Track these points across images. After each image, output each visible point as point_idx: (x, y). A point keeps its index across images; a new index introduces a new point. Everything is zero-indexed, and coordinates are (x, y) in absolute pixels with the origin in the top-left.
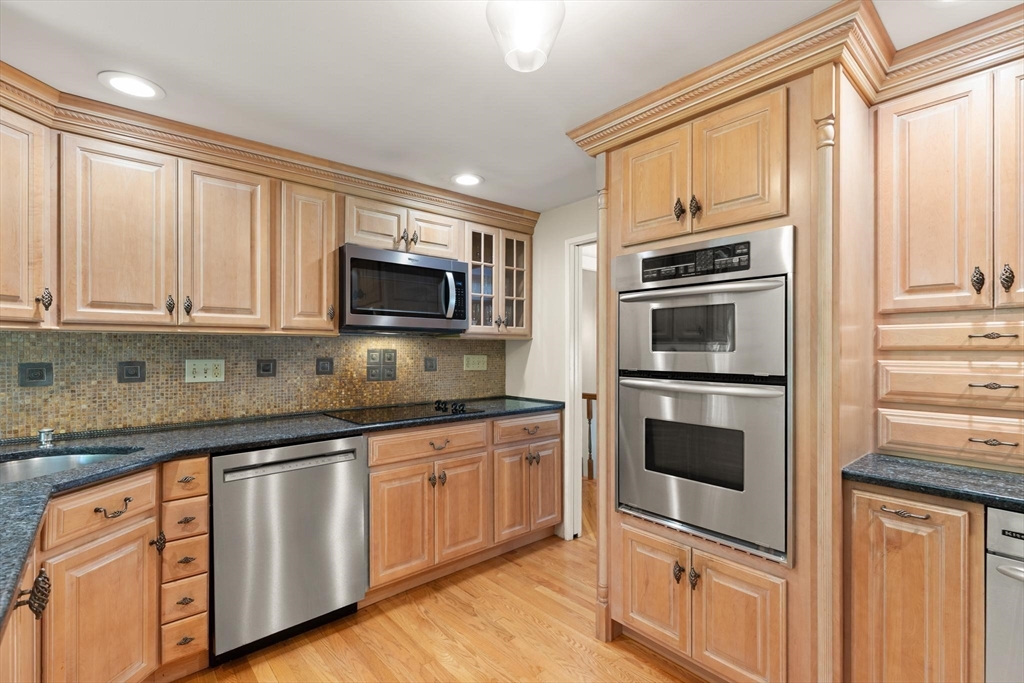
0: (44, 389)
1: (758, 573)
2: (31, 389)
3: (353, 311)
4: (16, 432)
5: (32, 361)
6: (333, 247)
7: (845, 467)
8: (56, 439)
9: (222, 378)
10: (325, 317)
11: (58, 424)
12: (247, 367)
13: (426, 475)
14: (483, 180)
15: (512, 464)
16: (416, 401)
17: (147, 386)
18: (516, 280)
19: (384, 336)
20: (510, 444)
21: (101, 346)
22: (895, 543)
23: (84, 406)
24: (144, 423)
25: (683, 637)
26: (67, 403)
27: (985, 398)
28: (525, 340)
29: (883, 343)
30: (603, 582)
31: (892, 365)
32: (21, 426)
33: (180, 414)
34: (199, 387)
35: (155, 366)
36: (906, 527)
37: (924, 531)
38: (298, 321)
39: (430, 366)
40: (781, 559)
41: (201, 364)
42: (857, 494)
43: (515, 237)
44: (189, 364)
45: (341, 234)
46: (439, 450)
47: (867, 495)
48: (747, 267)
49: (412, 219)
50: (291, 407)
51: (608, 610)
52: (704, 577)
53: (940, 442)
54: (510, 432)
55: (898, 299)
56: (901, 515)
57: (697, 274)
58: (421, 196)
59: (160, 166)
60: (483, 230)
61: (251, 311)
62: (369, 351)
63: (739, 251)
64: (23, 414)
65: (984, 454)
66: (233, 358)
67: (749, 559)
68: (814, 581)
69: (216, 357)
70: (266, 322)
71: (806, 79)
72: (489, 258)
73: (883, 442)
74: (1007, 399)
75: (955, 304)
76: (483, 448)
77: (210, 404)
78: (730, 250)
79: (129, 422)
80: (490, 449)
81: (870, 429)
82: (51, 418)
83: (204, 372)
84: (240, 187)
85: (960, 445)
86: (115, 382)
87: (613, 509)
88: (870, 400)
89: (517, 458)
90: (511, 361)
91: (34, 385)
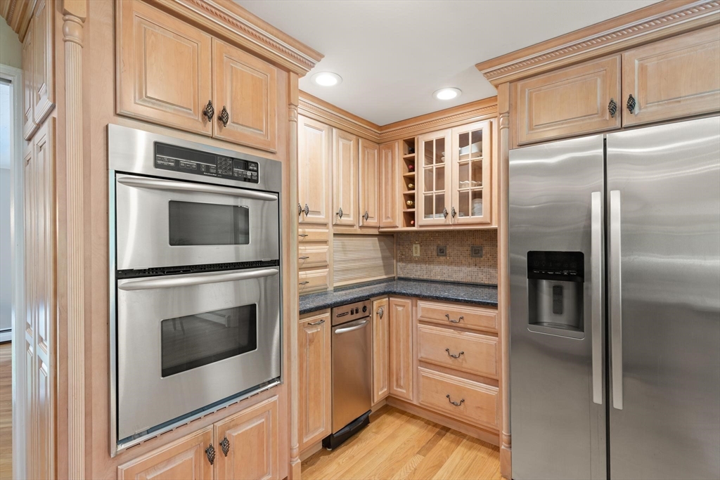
1: (264, 402)
48: (256, 181)
57: (218, 175)
63: (251, 168)
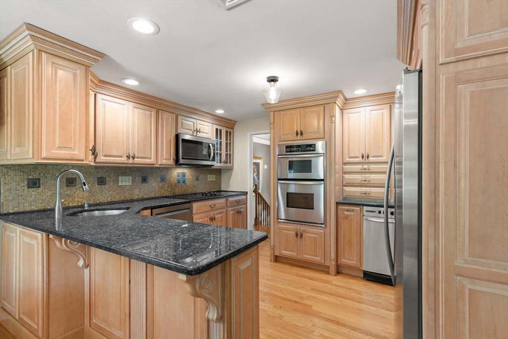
0: (74, 188)
1: (317, 231)
2: (70, 188)
3: (182, 158)
4: (65, 204)
5: (70, 177)
6: (174, 135)
7: (337, 201)
8: (90, 205)
9: (131, 184)
10: (172, 160)
11: (78, 201)
12: (138, 179)
13: (209, 217)
14: (225, 111)
15: (233, 213)
16: (193, 193)
17: (107, 186)
18: (229, 145)
19: (182, 167)
20: (232, 207)
21: (92, 171)
22: (347, 217)
23: (87, 195)
24: (106, 201)
25: (297, 253)
26: (81, 193)
27: (364, 183)
28: (230, 169)
29: (345, 171)
30: (272, 244)
31: (346, 176)
32: (67, 202)
33: (117, 198)
34: (123, 187)
35: (109, 179)
36: (349, 213)
37: (352, 213)
38: (164, 162)
39: (197, 179)
40: (322, 226)
41: (124, 178)
42: (339, 207)
43: (229, 130)
44: (120, 178)
45: (177, 130)
46: (212, 208)
47: (341, 207)
48: (315, 151)
49: (198, 123)
50: (153, 195)
51: (274, 252)
52: (303, 235)
53: (356, 195)
54: (232, 202)
55: (347, 160)
56: (348, 210)
57: (301, 151)
58: (199, 114)
59: (124, 105)
60: (219, 128)
61: (150, 158)
62: (177, 173)
63: (313, 146)
64: (67, 197)
65: (364, 196)
66: (134, 176)
67: (315, 227)
68: (330, 230)
69: (129, 175)
70: (155, 162)
71: (329, 105)
72: (221, 139)
73: (344, 196)
74: (368, 184)
75: (358, 161)
76: (224, 208)
77: (127, 194)
78: (310, 146)
79: (101, 201)
80: (226, 208)
81: (341, 192)
82: (76, 199)
83: (125, 181)
84: (147, 112)
85: (359, 195)
86: (97, 185)
87: (276, 221)
88: (341, 185)
89: (233, 212)
90: (224, 177)
91: (71, 186)
